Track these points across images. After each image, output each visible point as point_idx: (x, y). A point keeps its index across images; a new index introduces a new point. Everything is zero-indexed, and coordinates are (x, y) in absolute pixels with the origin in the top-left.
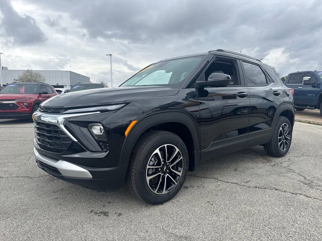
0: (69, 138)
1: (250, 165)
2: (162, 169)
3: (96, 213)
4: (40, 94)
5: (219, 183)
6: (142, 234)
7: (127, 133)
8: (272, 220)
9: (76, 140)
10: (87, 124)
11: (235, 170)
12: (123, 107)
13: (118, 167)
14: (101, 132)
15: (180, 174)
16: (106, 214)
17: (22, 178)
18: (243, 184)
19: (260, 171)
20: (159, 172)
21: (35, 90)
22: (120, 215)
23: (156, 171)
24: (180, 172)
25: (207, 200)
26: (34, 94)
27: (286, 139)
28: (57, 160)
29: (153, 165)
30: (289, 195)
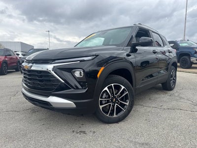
0: (58, 80)
1: (157, 96)
2: (112, 100)
3: (77, 133)
4: (6, 56)
5: (145, 108)
6: (116, 144)
7: (98, 76)
8: (191, 128)
9: (63, 82)
10: (70, 70)
11: (150, 99)
12: (95, 58)
13: (93, 99)
14: (81, 75)
15: (127, 104)
16: (84, 132)
17: (12, 112)
18: (159, 107)
19: (164, 99)
20: (110, 102)
21: (2, 53)
22: (94, 132)
23: (108, 102)
24: (127, 102)
25: (145, 118)
26: (2, 56)
27: (174, 79)
28: (48, 96)
29: (105, 98)
30: (190, 112)
